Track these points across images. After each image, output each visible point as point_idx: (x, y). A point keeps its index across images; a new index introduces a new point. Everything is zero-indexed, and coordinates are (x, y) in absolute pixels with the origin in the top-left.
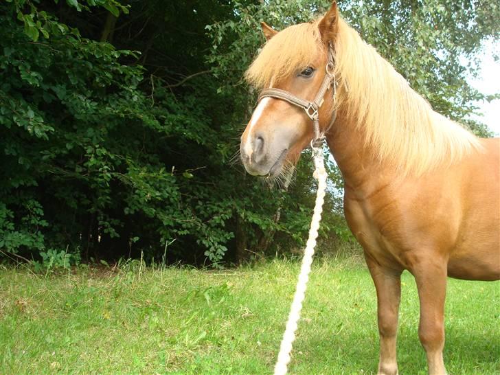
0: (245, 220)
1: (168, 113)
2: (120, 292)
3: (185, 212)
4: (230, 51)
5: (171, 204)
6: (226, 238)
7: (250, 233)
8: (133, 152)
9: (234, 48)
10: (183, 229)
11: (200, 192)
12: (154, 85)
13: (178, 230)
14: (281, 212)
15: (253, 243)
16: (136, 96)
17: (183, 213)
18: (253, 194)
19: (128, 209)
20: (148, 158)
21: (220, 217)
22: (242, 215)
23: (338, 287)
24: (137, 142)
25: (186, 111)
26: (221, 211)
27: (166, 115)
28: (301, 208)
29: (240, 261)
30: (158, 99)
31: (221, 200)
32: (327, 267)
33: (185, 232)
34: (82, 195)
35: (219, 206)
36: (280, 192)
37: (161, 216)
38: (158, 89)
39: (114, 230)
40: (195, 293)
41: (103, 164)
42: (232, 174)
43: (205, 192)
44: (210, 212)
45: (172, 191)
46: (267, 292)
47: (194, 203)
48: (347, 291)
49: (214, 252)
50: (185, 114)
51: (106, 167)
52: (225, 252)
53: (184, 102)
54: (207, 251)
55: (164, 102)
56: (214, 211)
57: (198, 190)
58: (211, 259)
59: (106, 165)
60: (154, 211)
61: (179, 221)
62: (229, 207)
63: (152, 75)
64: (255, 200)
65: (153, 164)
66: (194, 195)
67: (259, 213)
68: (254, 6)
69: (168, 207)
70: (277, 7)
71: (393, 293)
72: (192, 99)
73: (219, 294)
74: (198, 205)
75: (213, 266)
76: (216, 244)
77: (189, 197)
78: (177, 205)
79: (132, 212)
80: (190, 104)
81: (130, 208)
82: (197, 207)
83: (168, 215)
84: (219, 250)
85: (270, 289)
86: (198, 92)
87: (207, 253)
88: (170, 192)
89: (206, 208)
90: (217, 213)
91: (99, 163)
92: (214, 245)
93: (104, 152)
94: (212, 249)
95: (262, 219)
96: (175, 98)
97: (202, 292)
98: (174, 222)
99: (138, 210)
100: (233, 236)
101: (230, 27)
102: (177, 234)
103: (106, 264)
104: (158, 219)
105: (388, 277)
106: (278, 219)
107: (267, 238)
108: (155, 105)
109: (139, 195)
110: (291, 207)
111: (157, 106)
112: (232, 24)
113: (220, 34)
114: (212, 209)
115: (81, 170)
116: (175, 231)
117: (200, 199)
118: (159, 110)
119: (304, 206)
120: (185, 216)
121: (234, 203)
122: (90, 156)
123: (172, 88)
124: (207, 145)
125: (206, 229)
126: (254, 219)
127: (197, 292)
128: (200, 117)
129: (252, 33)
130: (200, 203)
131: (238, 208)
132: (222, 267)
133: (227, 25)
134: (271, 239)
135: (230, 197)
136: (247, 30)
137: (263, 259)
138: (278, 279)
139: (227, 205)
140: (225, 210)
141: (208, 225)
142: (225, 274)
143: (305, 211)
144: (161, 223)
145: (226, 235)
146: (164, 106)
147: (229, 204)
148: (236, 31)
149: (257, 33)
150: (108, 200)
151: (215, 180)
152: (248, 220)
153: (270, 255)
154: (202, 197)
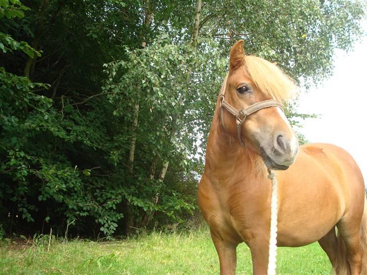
0: (132, 204)
1: (73, 125)
2: (32, 261)
3: (86, 198)
4: (121, 81)
5: (75, 192)
6: (117, 218)
7: (136, 213)
8: (46, 153)
9: (124, 79)
10: (84, 211)
11: (97, 183)
12: (64, 103)
13: (80, 212)
14: (159, 197)
15: (137, 220)
16: (47, 116)
17: (84, 198)
18: (138, 183)
19: (42, 196)
20: (58, 157)
21: (112, 202)
22: (129, 200)
23: (200, 253)
24: (49, 146)
25: (87, 123)
26: (113, 197)
27: (72, 127)
28: (173, 193)
29: (128, 234)
30: (66, 114)
31: (113, 188)
32: (193, 237)
33: (85, 214)
34: (7, 186)
35: (111, 193)
36: (158, 182)
37: (67, 201)
38: (67, 106)
39: (30, 215)
40: (89, 261)
41: (22, 163)
42: (122, 169)
43: (101, 183)
44: (105, 198)
45: (76, 182)
46: (146, 258)
47: (93, 191)
48: (206, 255)
49: (108, 228)
50: (87, 126)
51: (23, 166)
52: (116, 228)
53: (86, 116)
54: (102, 227)
55: (71, 116)
56: (108, 197)
57: (96, 181)
58: (105, 233)
59: (24, 164)
60: (62, 197)
61: (81, 205)
62: (120, 194)
63: (63, 96)
64: (139, 188)
65: (62, 162)
66: (93, 185)
67: (142, 198)
68: (138, 50)
69: (73, 194)
70: (157, 51)
71: (231, 261)
72: (93, 114)
73: (108, 261)
74: (96, 192)
75: (107, 239)
76: (109, 222)
77: (90, 187)
78: (80, 192)
79: (45, 199)
80: (91, 117)
81: (43, 195)
82: (95, 194)
83: (73, 200)
84: (112, 226)
85: (148, 256)
86: (98, 110)
87: (102, 229)
88: (74, 183)
89: (102, 194)
90: (110, 198)
91: (18, 163)
92: (107, 222)
93: (22, 154)
94: (106, 225)
95: (144, 202)
96: (80, 113)
97: (96, 260)
98: (77, 206)
99: (49, 197)
100: (123, 217)
101: (121, 65)
102: (79, 215)
103: (25, 238)
104: (65, 203)
105: (228, 249)
106: (156, 202)
107: (149, 216)
108: (64, 118)
109: (49, 187)
110: (166, 193)
111: (66, 119)
112: (123, 63)
113: (114, 70)
114: (106, 196)
115: (5, 167)
116: (78, 213)
117: (98, 188)
118: (67, 123)
119: (175, 191)
120: (86, 201)
121: (123, 190)
122: (11, 157)
123: (78, 105)
124: (103, 149)
125: (102, 210)
126: (139, 203)
127: (91, 260)
128: (98, 127)
129: (137, 69)
130: (98, 191)
131: (126, 194)
132: (114, 239)
133: (119, 63)
134: (152, 217)
135: (120, 186)
136: (134, 66)
137: (145, 233)
138: (154, 248)
139: (118, 192)
140: (117, 196)
141: (104, 207)
142: (115, 244)
143: (176, 195)
144: (67, 207)
145: (118, 215)
146: (71, 119)
147: (120, 192)
148: (126, 68)
149: (142, 69)
150: (26, 190)
151: (109, 173)
152: (133, 203)
153: (150, 229)
154: (99, 186)
